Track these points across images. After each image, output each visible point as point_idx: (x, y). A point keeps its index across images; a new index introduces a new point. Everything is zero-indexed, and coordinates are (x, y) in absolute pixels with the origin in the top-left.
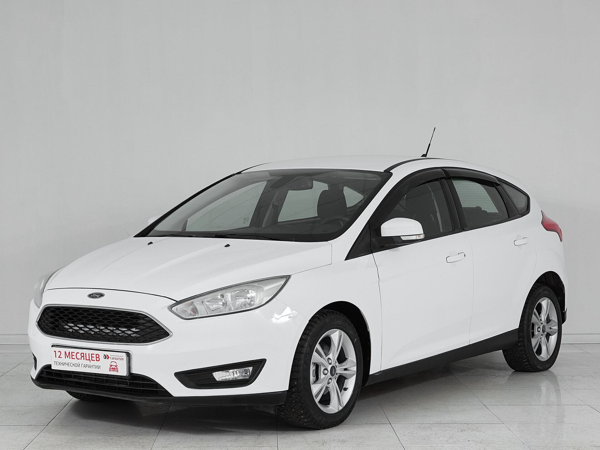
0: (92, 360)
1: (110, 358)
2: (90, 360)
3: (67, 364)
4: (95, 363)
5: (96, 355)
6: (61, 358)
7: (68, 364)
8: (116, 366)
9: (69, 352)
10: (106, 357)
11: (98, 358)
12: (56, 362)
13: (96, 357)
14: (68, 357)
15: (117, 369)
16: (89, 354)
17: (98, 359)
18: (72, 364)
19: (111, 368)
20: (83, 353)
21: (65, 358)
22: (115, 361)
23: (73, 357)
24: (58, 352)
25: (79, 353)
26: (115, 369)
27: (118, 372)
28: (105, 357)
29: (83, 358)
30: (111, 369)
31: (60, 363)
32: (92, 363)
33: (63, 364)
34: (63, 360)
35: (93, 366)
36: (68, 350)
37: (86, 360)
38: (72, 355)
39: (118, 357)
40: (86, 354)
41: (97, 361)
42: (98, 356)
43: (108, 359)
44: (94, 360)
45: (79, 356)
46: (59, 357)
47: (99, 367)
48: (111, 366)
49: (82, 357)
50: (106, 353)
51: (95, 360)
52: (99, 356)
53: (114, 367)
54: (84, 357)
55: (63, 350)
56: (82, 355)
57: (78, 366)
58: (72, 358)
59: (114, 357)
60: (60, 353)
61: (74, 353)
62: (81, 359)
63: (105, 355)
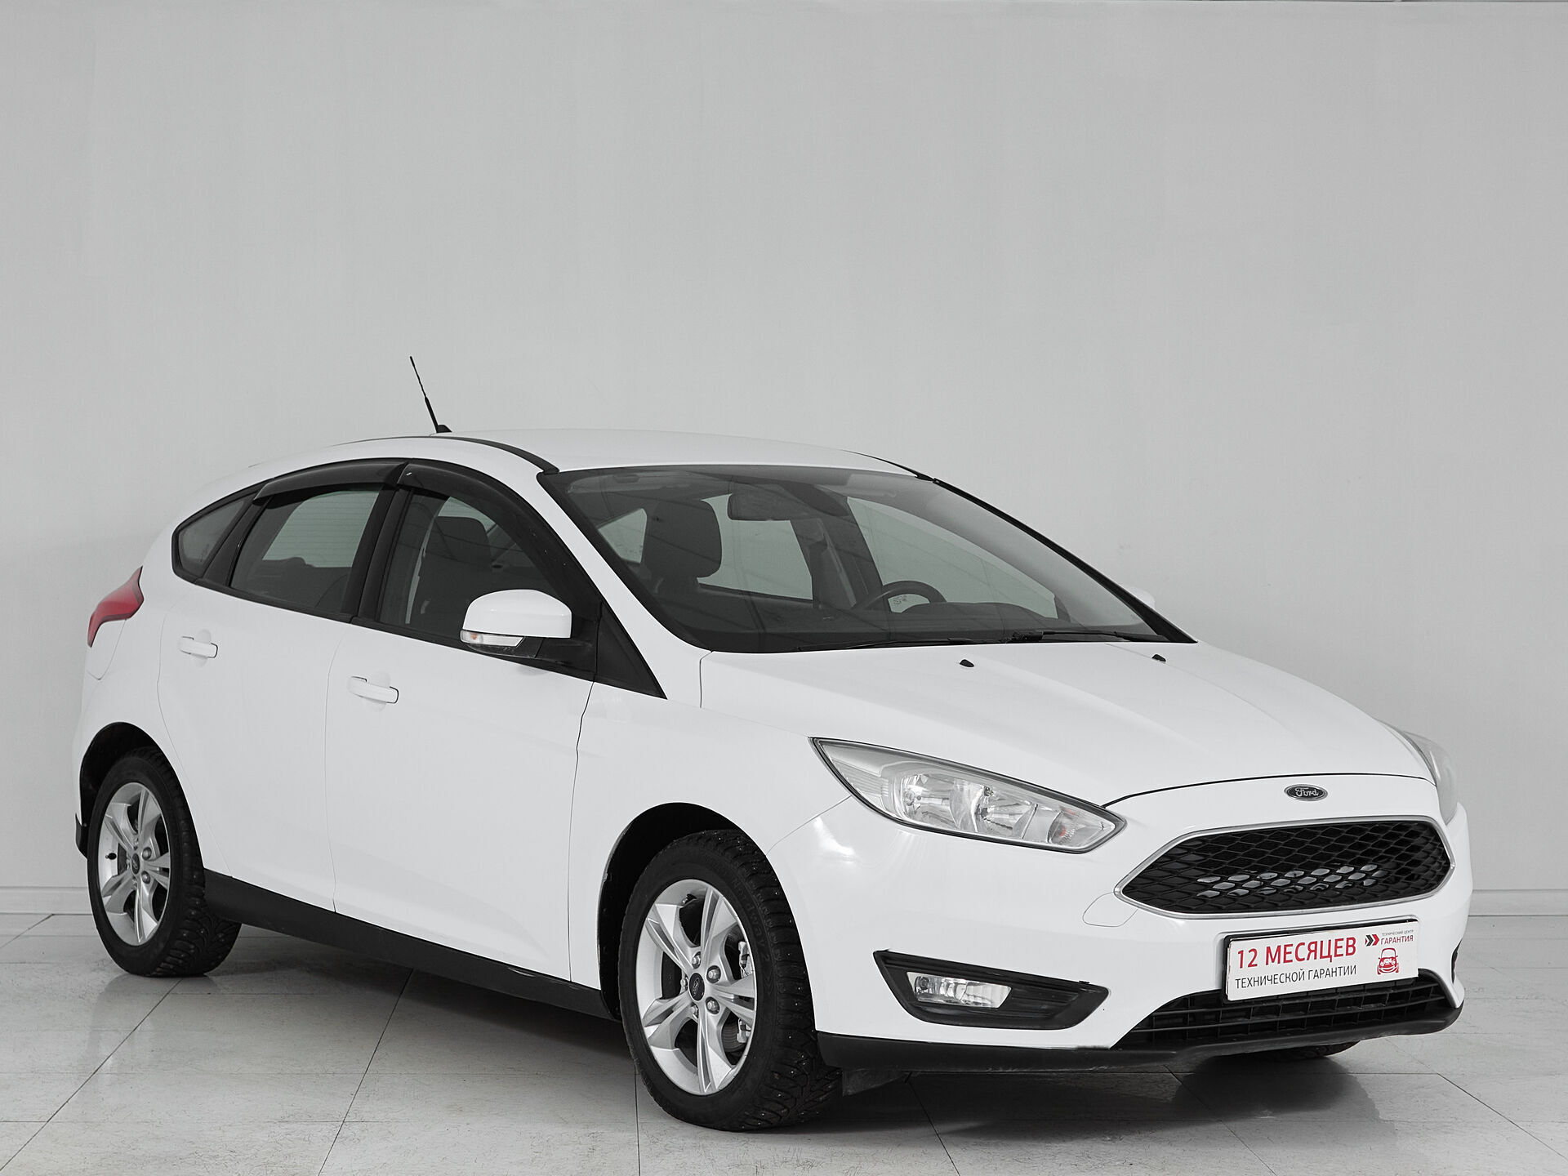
0: (1336, 955)
1: (1379, 942)
2: (1331, 957)
3: (1270, 978)
4: (1345, 961)
5: (1348, 939)
6: (1256, 965)
7: (1273, 980)
8: (1393, 958)
9: (1279, 947)
10: (1372, 940)
11: (1351, 944)
12: (1240, 982)
13: (1348, 946)
14: (1273, 961)
15: (1396, 964)
16: (1330, 941)
17: (1351, 950)
18: (1283, 978)
19: (1381, 967)
20: (1316, 943)
21: (1267, 964)
22: (1391, 945)
23: (1288, 957)
24: (1250, 951)
25: (1303, 944)
26: (1391, 965)
27: (1397, 972)
28: (1368, 941)
29: (1313, 954)
30: (1382, 969)
31: (1252, 982)
32: (1337, 962)
33: (1260, 982)
34: (1263, 969)
35: (1338, 970)
36: (1274, 943)
37: (1321, 957)
38: (1285, 953)
39: (1397, 936)
40: (1322, 942)
41: (1347, 954)
42: (1351, 942)
43: (1375, 944)
44: (1342, 955)
45: (1303, 952)
46: (1250, 965)
47: (1351, 970)
48: (1382, 960)
49: (1311, 951)
50: (1371, 931)
51: (1345, 953)
52: (1354, 942)
53: (1391, 961)
54: (1315, 951)
55: (1261, 945)
57: (1301, 977)
58: (1285, 961)
59: (1390, 936)
60: (1253, 953)
61: (1292, 945)
62: (1308, 959)
63: (1369, 936)
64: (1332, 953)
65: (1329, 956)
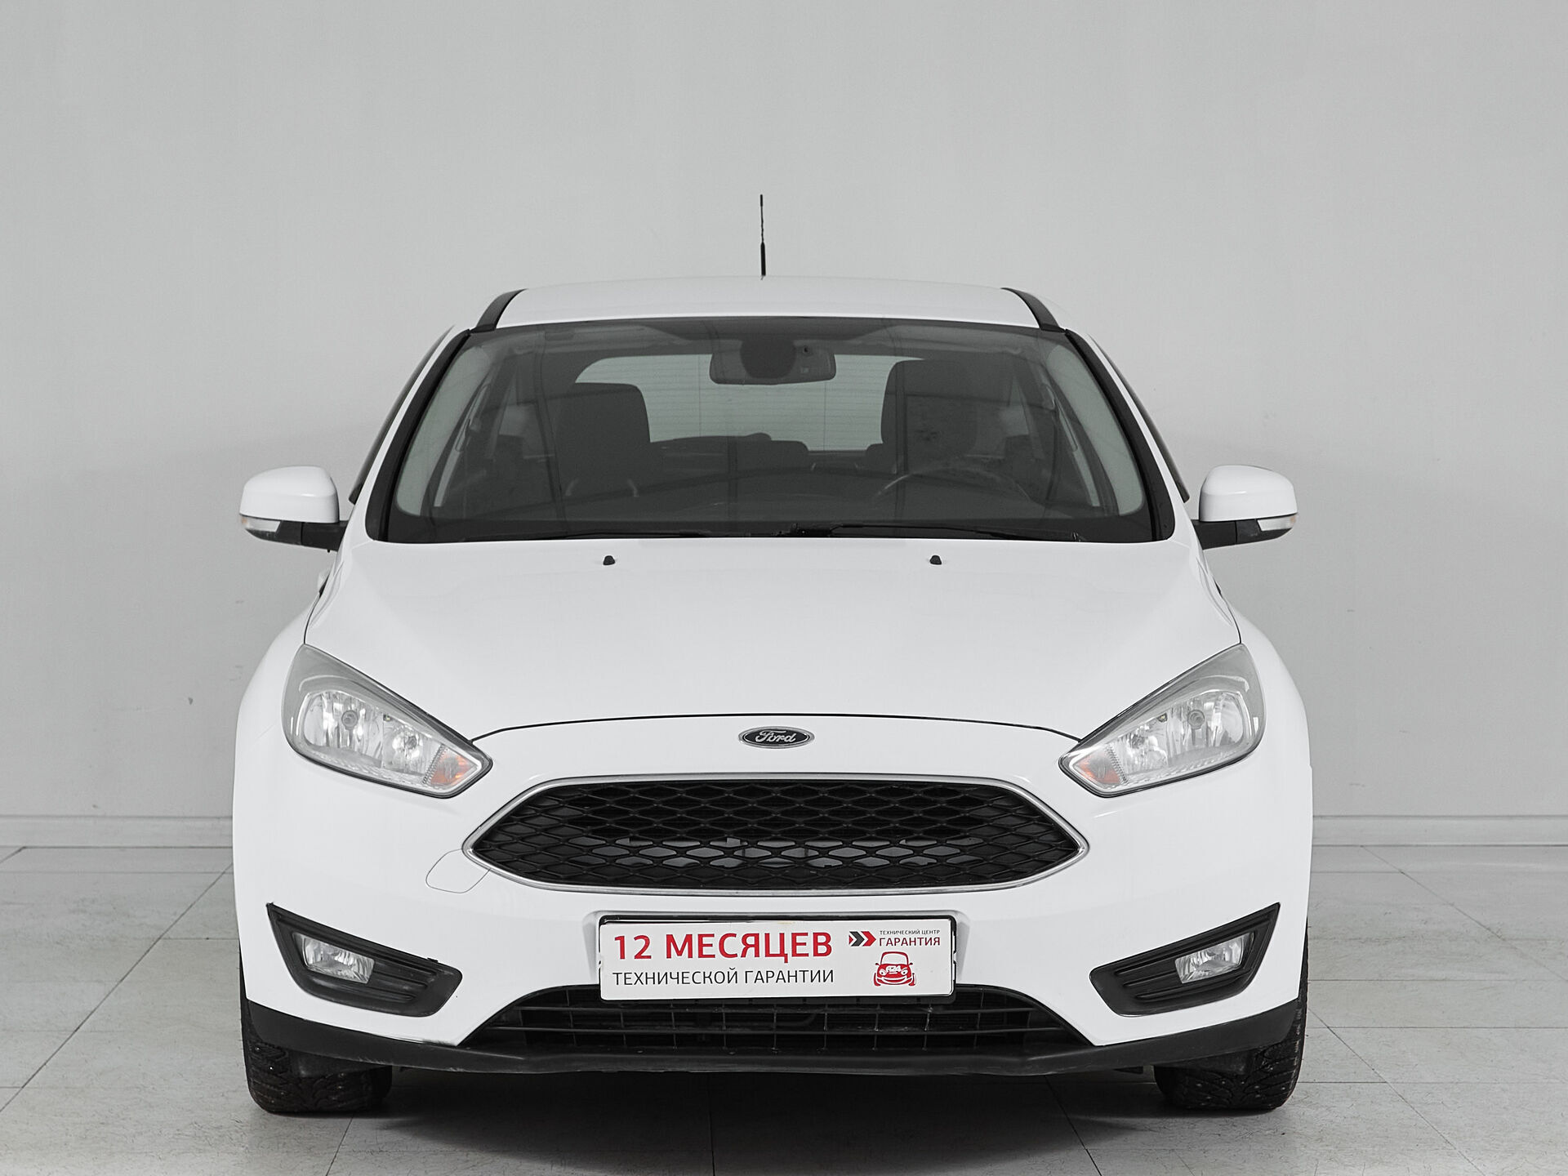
0: (795, 954)
1: (876, 942)
2: (786, 956)
3: (673, 976)
4: (814, 964)
5: (816, 935)
6: (649, 957)
7: (681, 978)
8: (902, 966)
9: (688, 937)
10: (862, 938)
11: (822, 946)
12: (621, 977)
13: (816, 943)
14: (680, 953)
15: (909, 974)
16: (782, 935)
17: (822, 949)
18: (699, 978)
19: (879, 975)
20: (756, 936)
21: (669, 956)
22: (899, 948)
23: (707, 951)
24: (636, 938)
25: (734, 935)
26: (899, 974)
27: (912, 984)
28: (855, 940)
29: (751, 950)
30: (882, 979)
31: (643, 978)
32: (795, 964)
33: (658, 979)
35: (800, 975)
36: (680, 931)
37: (768, 954)
38: (701, 945)
39: (913, 937)
40: (767, 936)
41: (816, 954)
42: (821, 939)
43: (868, 944)
44: (807, 955)
45: (734, 946)
46: (639, 956)
47: (824, 976)
48: (883, 966)
49: (748, 946)
50: (861, 926)
51: (811, 953)
52: (829, 939)
53: (899, 969)
54: (756, 946)
55: (657, 932)
56: (751, 940)
57: (729, 979)
58: (701, 955)
59: (898, 935)
60: (642, 942)
61: (713, 935)
62: (744, 955)
63: (855, 934)
64: (788, 950)
65: (782, 954)
